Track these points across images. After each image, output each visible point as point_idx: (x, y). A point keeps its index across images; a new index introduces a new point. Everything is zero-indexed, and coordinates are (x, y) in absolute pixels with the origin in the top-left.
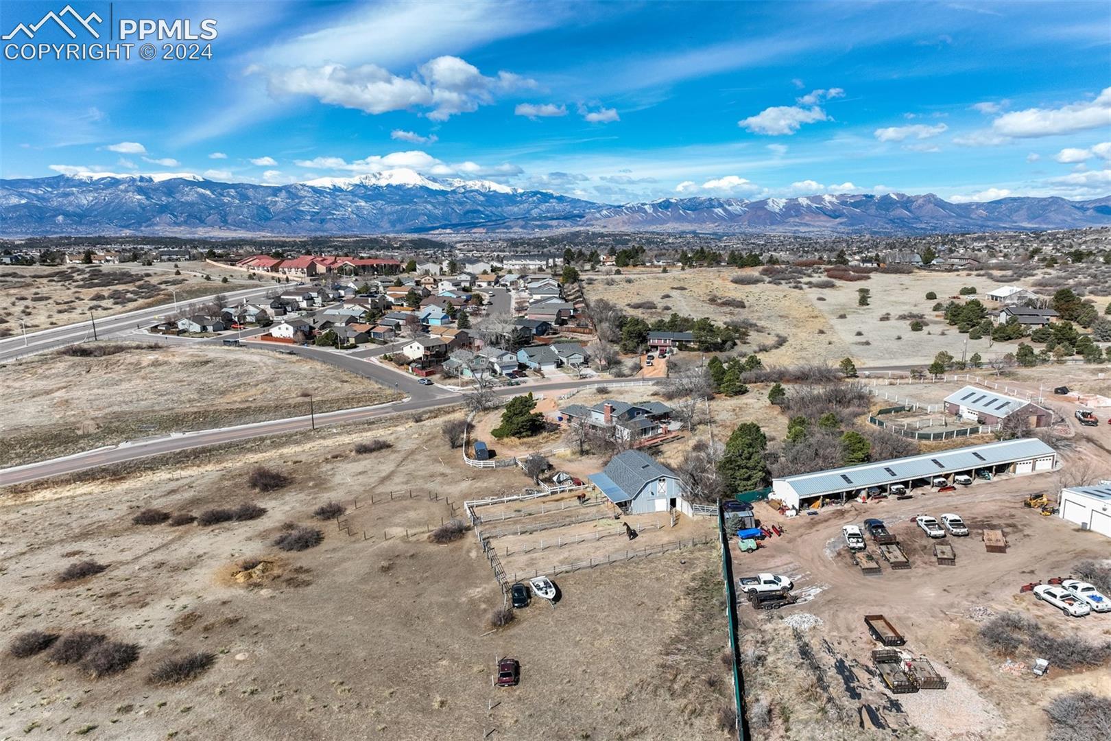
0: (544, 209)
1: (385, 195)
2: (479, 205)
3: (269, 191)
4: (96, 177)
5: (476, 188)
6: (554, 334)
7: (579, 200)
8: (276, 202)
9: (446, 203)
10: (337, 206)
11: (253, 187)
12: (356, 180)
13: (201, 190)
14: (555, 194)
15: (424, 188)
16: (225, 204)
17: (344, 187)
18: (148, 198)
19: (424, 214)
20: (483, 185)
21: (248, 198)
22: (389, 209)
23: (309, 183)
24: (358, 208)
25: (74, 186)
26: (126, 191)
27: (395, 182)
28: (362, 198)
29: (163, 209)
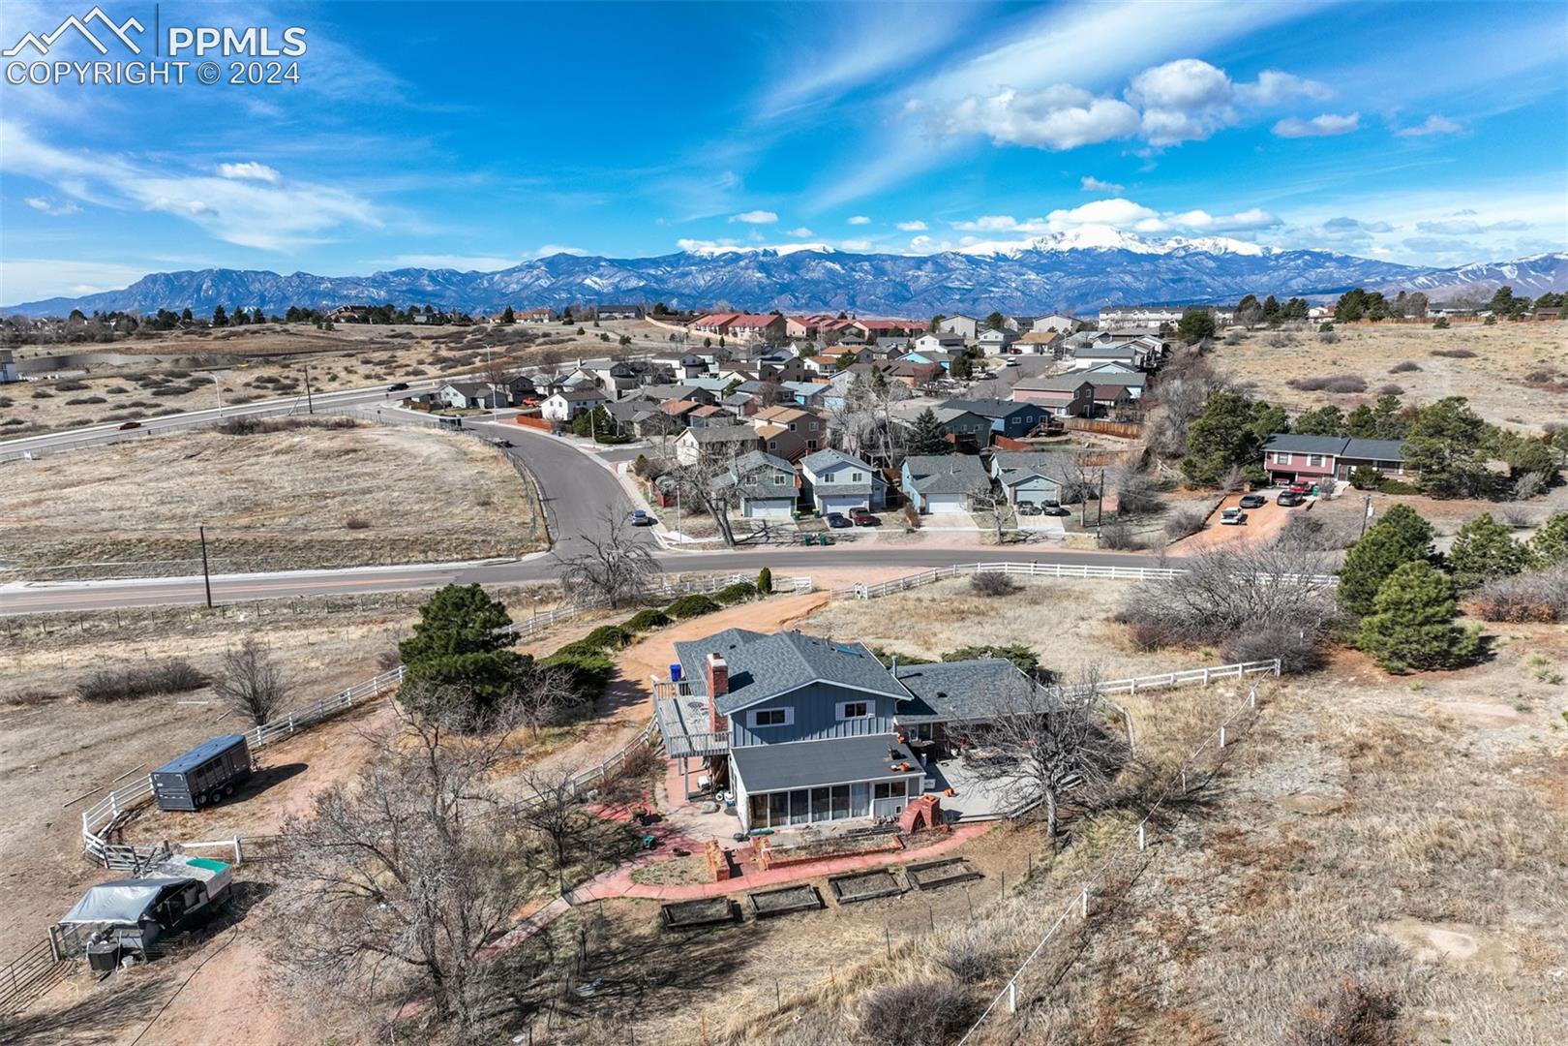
0: (1313, 278)
1: (1065, 264)
2: (1205, 273)
3: (911, 263)
4: (718, 252)
5: (1205, 249)
6: (1050, 434)
7: (1378, 262)
8: (918, 277)
9: (1155, 272)
10: (996, 281)
11: (893, 258)
12: (1028, 245)
13: (829, 264)
14: (1336, 254)
15: (1124, 253)
16: (857, 281)
17: (1010, 254)
18: (769, 276)
19: (1120, 289)
20: (1215, 245)
21: (884, 273)
22: (1068, 282)
23: (964, 251)
24: (1025, 282)
25: (694, 264)
26: (746, 268)
27: (1081, 245)
28: (1033, 269)
29: (785, 288)
